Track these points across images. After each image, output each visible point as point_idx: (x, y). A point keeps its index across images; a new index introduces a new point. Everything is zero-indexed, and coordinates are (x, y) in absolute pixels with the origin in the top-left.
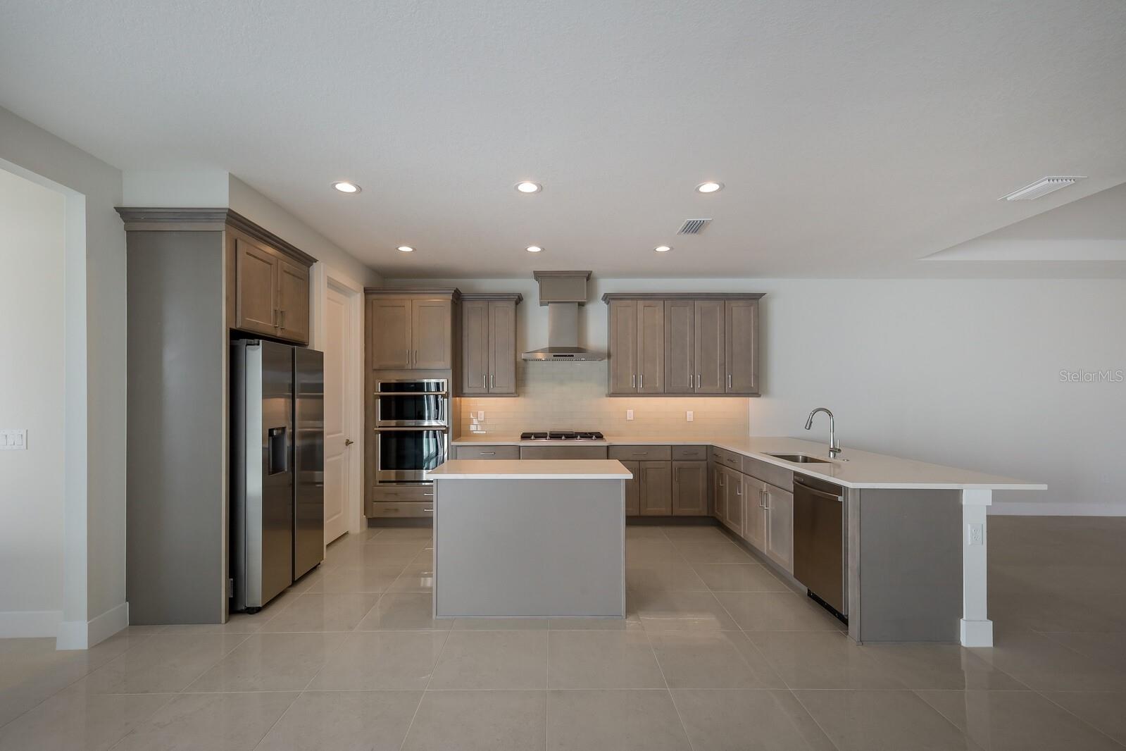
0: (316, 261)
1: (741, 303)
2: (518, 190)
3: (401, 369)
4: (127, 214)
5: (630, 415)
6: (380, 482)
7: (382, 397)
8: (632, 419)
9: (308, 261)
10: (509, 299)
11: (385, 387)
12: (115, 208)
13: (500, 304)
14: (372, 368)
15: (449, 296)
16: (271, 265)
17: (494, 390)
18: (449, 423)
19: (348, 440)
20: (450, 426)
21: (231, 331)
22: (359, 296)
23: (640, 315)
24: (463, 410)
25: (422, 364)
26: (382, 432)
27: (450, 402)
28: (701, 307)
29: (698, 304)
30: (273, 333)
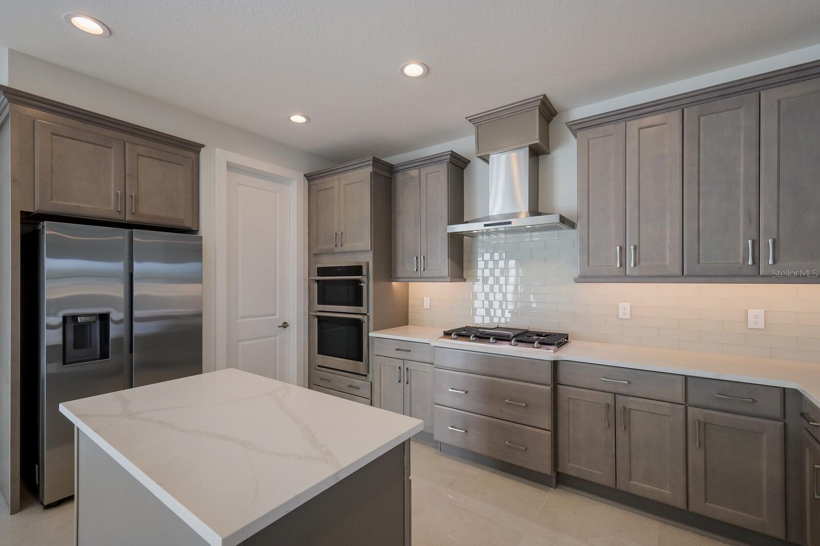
0: (203, 146)
3: (331, 253)
5: (624, 309)
6: (319, 366)
7: (318, 281)
8: (628, 316)
9: (195, 148)
10: (441, 162)
11: (322, 271)
13: (431, 168)
14: (313, 253)
15: (370, 169)
16: (111, 148)
17: (425, 274)
18: (369, 311)
19: (285, 323)
20: (371, 314)
21: (23, 214)
22: (295, 183)
23: (632, 145)
24: (411, 296)
25: (348, 247)
26: (318, 317)
27: (370, 288)
28: (779, 102)
29: (769, 97)
30: (116, 217)
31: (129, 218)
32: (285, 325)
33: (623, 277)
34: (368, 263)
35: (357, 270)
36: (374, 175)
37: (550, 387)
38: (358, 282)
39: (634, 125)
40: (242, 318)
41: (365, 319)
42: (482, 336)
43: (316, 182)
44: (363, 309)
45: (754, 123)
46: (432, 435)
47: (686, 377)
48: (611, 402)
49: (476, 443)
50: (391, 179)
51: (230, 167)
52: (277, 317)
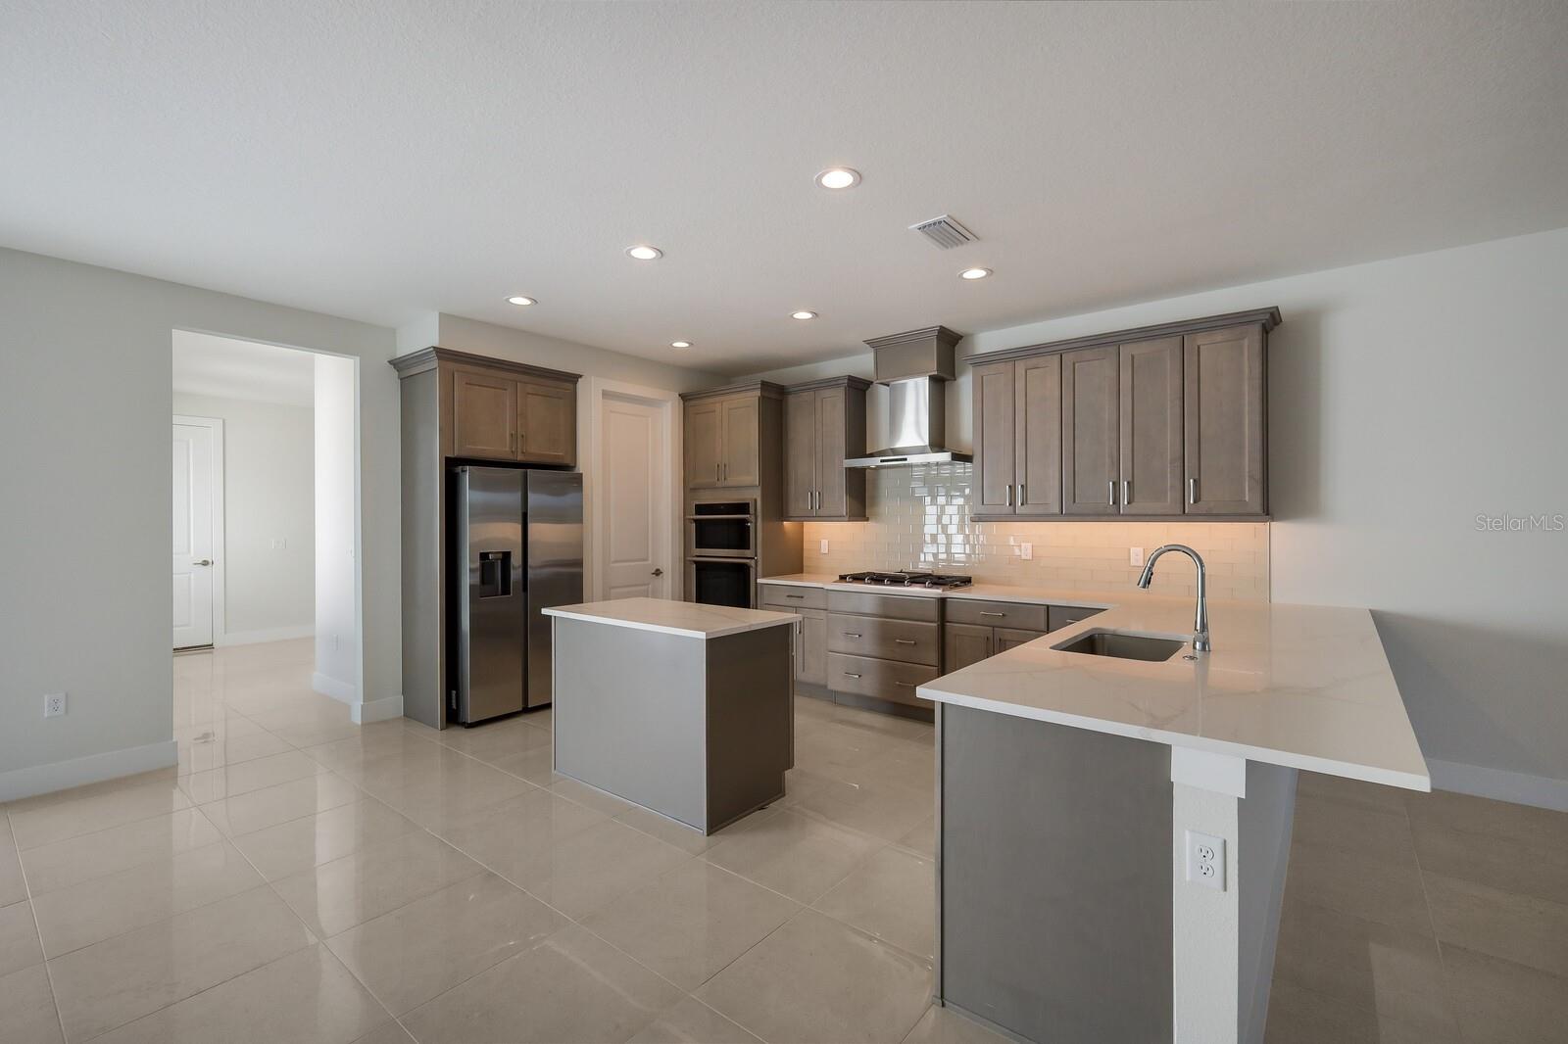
0: (581, 376)
1: (1219, 336)
2: (631, 256)
3: (712, 487)
4: (397, 364)
5: (1026, 550)
7: (696, 521)
8: (1031, 557)
9: (573, 379)
10: (838, 385)
11: (701, 509)
12: (389, 362)
13: (827, 393)
14: (689, 487)
15: (758, 393)
16: (505, 390)
17: (821, 513)
18: (756, 555)
19: (658, 570)
20: (759, 557)
21: (447, 458)
22: (669, 404)
23: (1020, 385)
24: (806, 537)
25: (732, 481)
26: (696, 562)
27: (758, 528)
28: (1133, 357)
29: (1126, 351)
30: (510, 457)
31: (520, 458)
32: (658, 573)
33: (1013, 517)
34: (756, 501)
35: (743, 508)
36: (762, 399)
37: (935, 625)
38: (745, 521)
39: (1021, 366)
40: (616, 562)
41: (752, 563)
42: (878, 579)
43: (692, 403)
44: (748, 553)
45: (1115, 374)
46: (825, 687)
47: (1048, 606)
48: (991, 636)
49: (869, 686)
50: (781, 401)
51: (606, 394)
52: (650, 562)
